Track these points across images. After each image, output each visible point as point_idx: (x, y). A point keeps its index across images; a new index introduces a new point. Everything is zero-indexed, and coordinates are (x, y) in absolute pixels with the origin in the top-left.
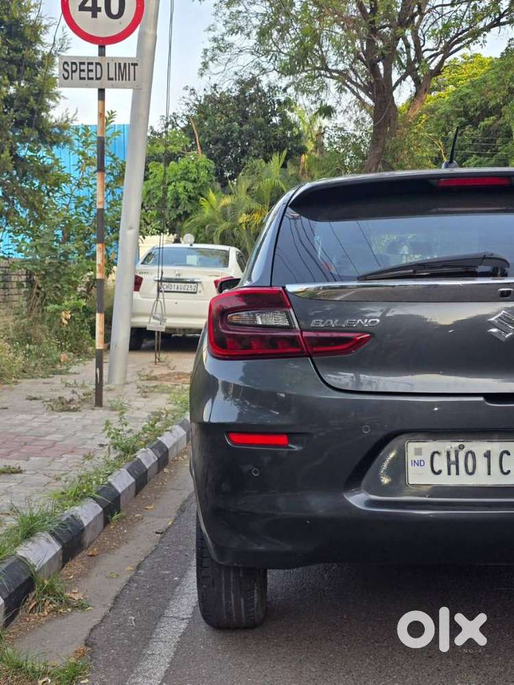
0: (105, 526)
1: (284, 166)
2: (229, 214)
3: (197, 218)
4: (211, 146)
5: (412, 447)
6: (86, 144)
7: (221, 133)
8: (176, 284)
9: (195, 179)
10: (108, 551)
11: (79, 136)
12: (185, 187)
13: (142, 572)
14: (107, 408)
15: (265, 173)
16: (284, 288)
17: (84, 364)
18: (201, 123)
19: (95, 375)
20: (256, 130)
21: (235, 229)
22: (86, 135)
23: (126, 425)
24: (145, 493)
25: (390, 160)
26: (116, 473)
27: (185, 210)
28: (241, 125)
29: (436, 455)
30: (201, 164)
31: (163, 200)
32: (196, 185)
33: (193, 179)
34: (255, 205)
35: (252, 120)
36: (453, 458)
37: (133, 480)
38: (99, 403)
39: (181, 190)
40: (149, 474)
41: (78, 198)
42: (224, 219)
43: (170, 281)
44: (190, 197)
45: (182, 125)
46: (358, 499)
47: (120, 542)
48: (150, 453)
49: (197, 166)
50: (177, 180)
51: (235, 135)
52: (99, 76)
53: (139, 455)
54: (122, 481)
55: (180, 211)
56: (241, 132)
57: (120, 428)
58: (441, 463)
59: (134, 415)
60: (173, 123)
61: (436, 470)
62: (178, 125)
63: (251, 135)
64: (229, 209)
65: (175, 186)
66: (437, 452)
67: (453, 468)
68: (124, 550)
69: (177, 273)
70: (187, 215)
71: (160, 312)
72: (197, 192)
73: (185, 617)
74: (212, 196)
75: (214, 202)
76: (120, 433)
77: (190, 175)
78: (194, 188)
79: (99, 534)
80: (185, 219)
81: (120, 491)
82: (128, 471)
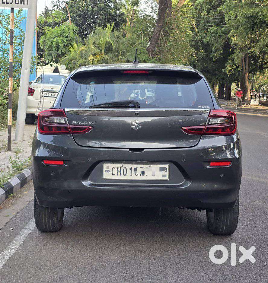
0: (6, 199)
1: (113, 31)
2: (83, 55)
3: (67, 57)
4: (77, 18)
5: (105, 166)
6: (8, 23)
7: (83, 11)
8: (51, 93)
9: (68, 36)
10: (7, 207)
11: (5, 20)
12: (62, 40)
13: (18, 214)
14: (12, 151)
15: (103, 34)
16: (64, 109)
17: (5, 130)
18: (72, 6)
19: (7, 136)
20: (101, 10)
21: (87, 63)
22: (8, 19)
23: (19, 159)
24: (25, 187)
25: (167, 29)
26: (12, 178)
27: (62, 52)
28: (93, 7)
29: (114, 169)
30: (71, 28)
31: (51, 46)
32: (68, 39)
33: (66, 36)
34: (97, 51)
35: (98, 5)
36: (119, 170)
37: (20, 181)
38: (9, 149)
39: (60, 41)
40: (27, 179)
41: (4, 49)
42: (81, 58)
43: (48, 91)
44: (65, 45)
45: (63, 6)
46: (86, 183)
47: (12, 205)
48: (29, 171)
49: (69, 29)
50: (59, 36)
51: (89, 13)
52: (11, 2)
53: (23, 171)
54: (15, 181)
55: (59, 52)
56: (93, 11)
57: (16, 160)
58: (115, 171)
59: (24, 155)
60: (58, 5)
61: (114, 174)
62: (60, 6)
63: (98, 13)
64: (84, 52)
65: (57, 39)
66: (114, 168)
67: (119, 173)
68: (13, 208)
69: (51, 88)
70: (63, 54)
71: (42, 106)
72: (68, 42)
73: (32, 229)
74: (75, 45)
75: (76, 49)
76: (16, 162)
77: (65, 34)
78: (67, 40)
79: (4, 202)
80: (62, 56)
81: (13, 185)
82: (18, 177)
